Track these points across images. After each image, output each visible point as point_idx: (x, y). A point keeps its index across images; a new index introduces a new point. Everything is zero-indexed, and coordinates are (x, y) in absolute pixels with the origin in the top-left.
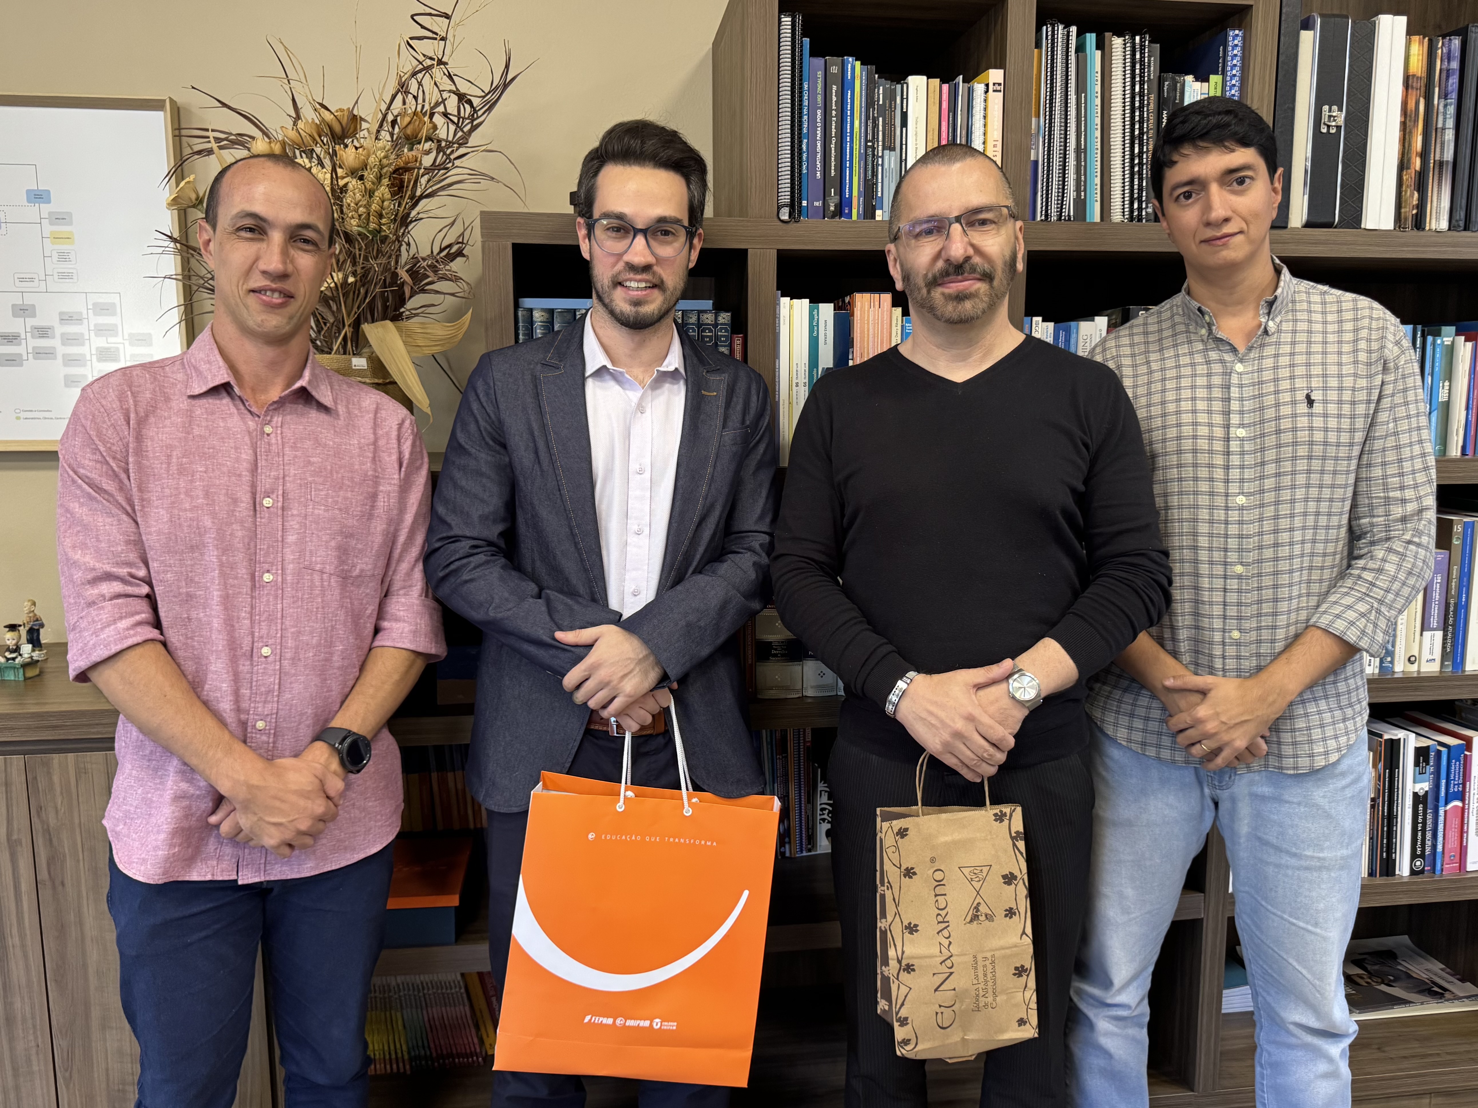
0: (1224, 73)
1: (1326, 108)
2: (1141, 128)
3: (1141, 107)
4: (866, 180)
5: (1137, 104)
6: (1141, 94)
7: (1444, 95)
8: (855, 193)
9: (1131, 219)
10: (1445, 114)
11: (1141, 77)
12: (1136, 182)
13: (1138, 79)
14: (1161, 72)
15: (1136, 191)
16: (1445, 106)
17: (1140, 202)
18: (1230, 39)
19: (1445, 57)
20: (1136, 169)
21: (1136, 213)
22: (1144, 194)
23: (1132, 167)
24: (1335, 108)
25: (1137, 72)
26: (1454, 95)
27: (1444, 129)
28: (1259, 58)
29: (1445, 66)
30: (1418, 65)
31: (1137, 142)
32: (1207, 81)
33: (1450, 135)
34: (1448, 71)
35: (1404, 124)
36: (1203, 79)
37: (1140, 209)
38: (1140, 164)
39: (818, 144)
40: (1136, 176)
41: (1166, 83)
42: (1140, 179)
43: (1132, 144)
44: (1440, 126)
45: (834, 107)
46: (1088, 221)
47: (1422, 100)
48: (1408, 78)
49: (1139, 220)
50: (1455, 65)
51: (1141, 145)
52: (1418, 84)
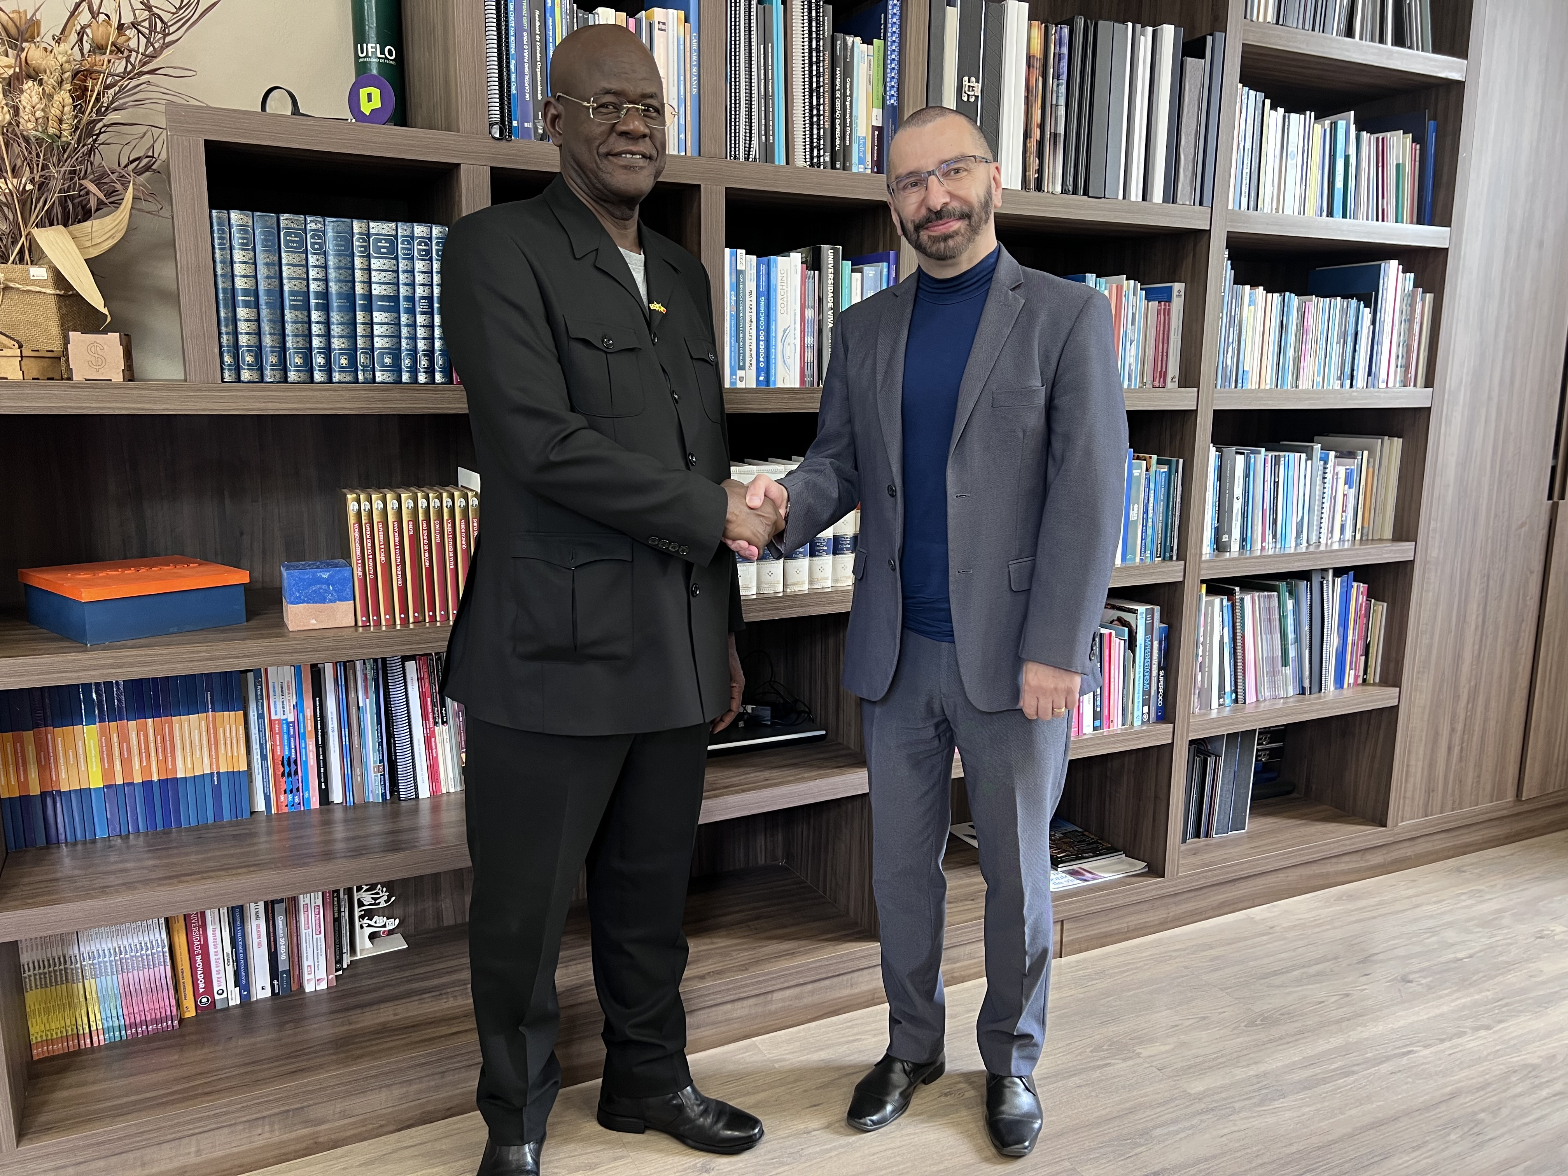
0: (885, 39)
1: (966, 78)
2: (818, 82)
3: (818, 62)
5: (814, 59)
6: (818, 51)
7: (1057, 77)
9: (812, 165)
10: (1058, 92)
11: (817, 34)
12: (815, 131)
13: (814, 35)
14: (834, 31)
15: (815, 140)
16: (1058, 85)
17: (819, 150)
18: (890, 7)
19: (1058, 43)
20: (815, 119)
21: (815, 160)
22: (822, 142)
23: (811, 117)
24: (973, 79)
25: (814, 29)
26: (1065, 77)
27: (1057, 105)
28: (914, 28)
29: (1057, 51)
30: (1037, 49)
31: (815, 94)
32: (872, 44)
33: (1062, 111)
34: (1060, 55)
35: (1027, 98)
36: (868, 41)
37: (819, 157)
38: (818, 115)
39: (526, 66)
40: (815, 126)
41: (839, 42)
42: (819, 129)
43: (811, 97)
44: (1054, 102)
45: (538, 32)
46: (777, 163)
47: (1040, 79)
48: (1029, 58)
49: (819, 167)
50: (1065, 50)
51: (818, 98)
52: (1037, 64)
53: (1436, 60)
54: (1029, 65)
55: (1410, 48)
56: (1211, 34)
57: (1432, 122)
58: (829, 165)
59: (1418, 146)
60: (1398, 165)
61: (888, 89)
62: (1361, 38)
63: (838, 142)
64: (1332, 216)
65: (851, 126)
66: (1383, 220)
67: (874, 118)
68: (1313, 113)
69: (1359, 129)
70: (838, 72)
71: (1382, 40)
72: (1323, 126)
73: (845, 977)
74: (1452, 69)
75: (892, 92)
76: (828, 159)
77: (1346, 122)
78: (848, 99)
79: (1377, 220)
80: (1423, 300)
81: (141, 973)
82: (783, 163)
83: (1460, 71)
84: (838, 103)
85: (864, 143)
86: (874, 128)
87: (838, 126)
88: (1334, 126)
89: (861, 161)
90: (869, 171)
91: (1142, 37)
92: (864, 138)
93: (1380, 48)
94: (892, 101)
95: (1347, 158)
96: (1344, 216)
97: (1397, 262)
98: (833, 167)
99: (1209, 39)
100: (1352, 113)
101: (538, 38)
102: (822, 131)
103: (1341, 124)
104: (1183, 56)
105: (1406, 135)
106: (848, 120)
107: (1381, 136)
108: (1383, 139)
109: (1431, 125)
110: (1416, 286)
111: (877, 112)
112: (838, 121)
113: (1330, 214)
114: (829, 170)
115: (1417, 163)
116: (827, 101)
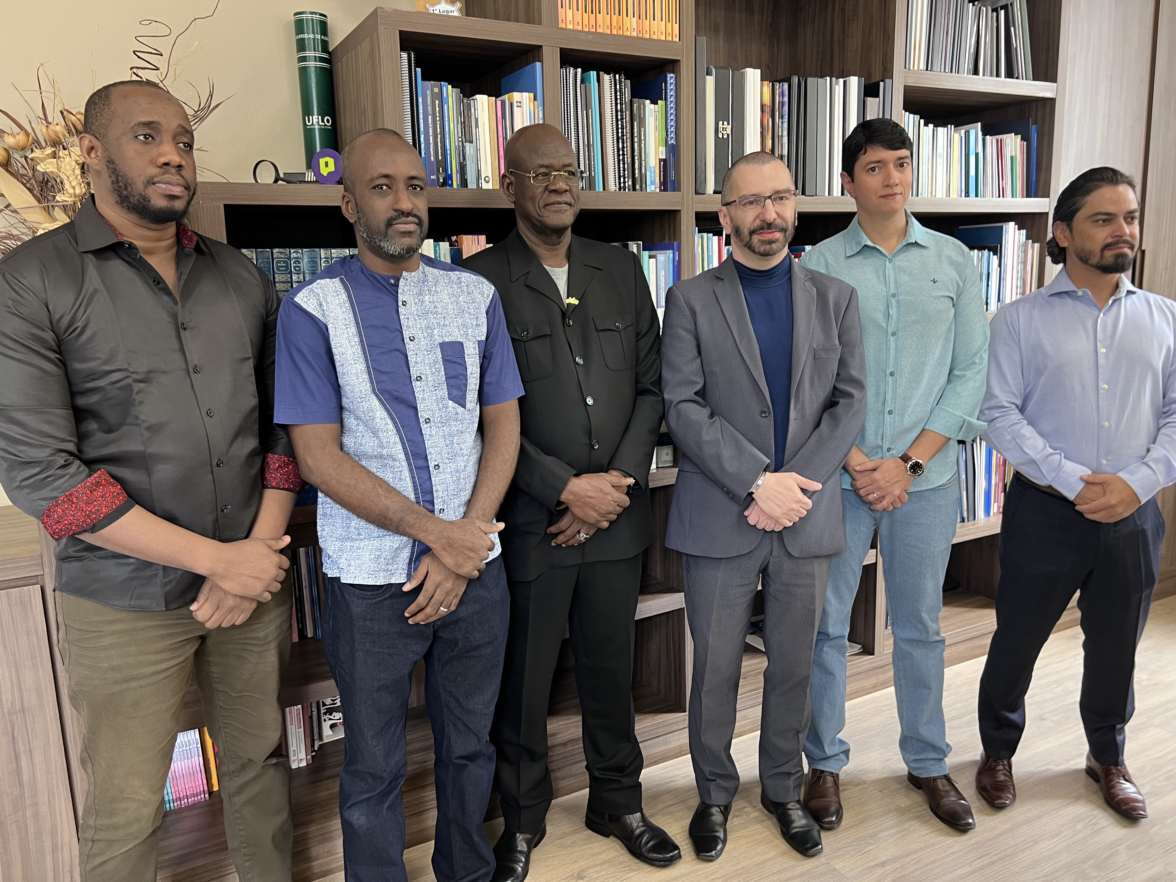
0: (666, 100)
1: (721, 123)
2: (622, 132)
3: (622, 119)
4: (460, 163)
5: (619, 117)
6: (622, 111)
7: (781, 117)
8: (454, 171)
9: (620, 189)
10: (782, 128)
12: (621, 166)
13: (619, 101)
14: (632, 98)
15: (622, 172)
16: (782, 123)
17: (624, 178)
18: (669, 79)
19: (781, 94)
20: (621, 157)
21: (622, 185)
22: (626, 173)
23: (619, 155)
24: (725, 123)
25: (618, 97)
26: (786, 117)
27: (782, 136)
28: (685, 92)
29: (781, 100)
30: (767, 100)
31: (620, 141)
32: (657, 104)
33: (785, 140)
34: (782, 102)
35: (762, 133)
36: (655, 102)
37: (624, 182)
38: (623, 155)
39: (431, 138)
40: (621, 162)
41: (635, 105)
42: (624, 164)
43: (618, 142)
44: (780, 134)
45: (438, 115)
46: (597, 190)
47: (770, 119)
48: (762, 106)
49: (625, 190)
50: (786, 99)
51: (623, 143)
52: (768, 110)
53: (1035, 85)
54: (762, 111)
55: (1017, 78)
56: (883, 81)
57: (1034, 126)
58: (631, 188)
59: (1025, 143)
60: (1012, 157)
61: (669, 133)
62: (984, 75)
63: (637, 172)
64: (968, 196)
65: (645, 160)
66: (1003, 197)
67: (660, 153)
68: (953, 126)
69: (985, 134)
70: (635, 125)
71: (998, 75)
72: (960, 134)
73: (661, 738)
74: (1047, 90)
75: (672, 135)
76: (630, 183)
77: (976, 130)
78: (643, 142)
79: (999, 197)
80: (1033, 248)
81: (183, 762)
82: (601, 189)
83: (1052, 91)
84: (636, 145)
85: (655, 171)
86: (660, 160)
87: (636, 161)
88: (967, 133)
89: (653, 183)
90: (658, 190)
91: (837, 86)
92: (654, 167)
93: (997, 81)
94: (672, 141)
95: (977, 155)
96: (977, 196)
97: (1014, 223)
98: (634, 189)
99: (882, 84)
100: (979, 123)
101: (438, 118)
102: (626, 165)
103: (972, 133)
104: (864, 97)
105: (1017, 136)
106: (643, 156)
107: (999, 137)
108: (1001, 140)
109: (1033, 128)
110: (1027, 238)
111: (663, 149)
112: (636, 158)
113: (967, 195)
114: (631, 192)
115: (1025, 155)
116: (628, 144)
